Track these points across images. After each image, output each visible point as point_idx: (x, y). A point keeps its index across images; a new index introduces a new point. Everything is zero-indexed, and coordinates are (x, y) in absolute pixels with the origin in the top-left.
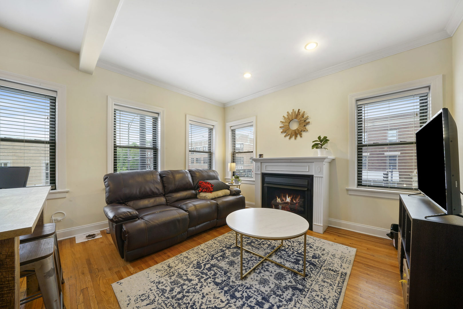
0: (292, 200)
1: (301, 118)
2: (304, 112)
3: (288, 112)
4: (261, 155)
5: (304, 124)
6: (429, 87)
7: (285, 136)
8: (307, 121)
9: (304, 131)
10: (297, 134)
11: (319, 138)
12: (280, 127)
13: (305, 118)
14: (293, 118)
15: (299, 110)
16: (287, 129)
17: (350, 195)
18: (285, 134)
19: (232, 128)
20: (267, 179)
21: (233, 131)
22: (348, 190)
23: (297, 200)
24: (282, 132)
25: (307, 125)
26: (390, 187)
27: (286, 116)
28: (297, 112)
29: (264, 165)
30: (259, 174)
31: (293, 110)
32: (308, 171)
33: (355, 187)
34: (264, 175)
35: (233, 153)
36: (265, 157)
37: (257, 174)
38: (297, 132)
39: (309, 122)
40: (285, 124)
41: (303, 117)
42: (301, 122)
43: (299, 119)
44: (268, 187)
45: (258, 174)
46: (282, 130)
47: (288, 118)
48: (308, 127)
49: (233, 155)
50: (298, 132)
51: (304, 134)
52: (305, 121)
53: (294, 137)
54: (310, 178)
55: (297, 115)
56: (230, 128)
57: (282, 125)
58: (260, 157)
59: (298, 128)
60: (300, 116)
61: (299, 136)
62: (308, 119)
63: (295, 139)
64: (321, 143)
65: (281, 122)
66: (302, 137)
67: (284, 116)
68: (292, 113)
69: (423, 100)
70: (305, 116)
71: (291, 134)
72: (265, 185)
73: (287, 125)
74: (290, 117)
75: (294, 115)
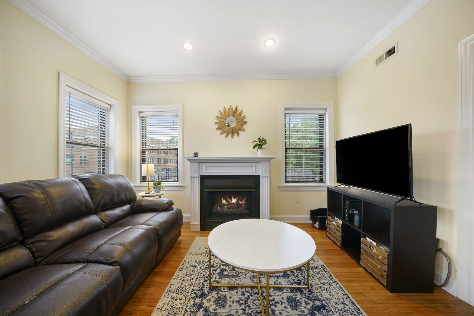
0: (237, 201)
1: (238, 116)
2: (242, 110)
3: (224, 107)
4: (196, 154)
5: (241, 123)
6: (326, 109)
7: (221, 134)
8: (244, 120)
9: (242, 130)
10: (234, 132)
11: (259, 138)
12: (215, 123)
13: (243, 117)
14: (230, 114)
15: (237, 107)
16: (224, 126)
17: (281, 191)
18: (220, 131)
19: (142, 114)
20: (207, 183)
21: (143, 120)
22: (280, 187)
24: (217, 129)
25: (244, 124)
26: (305, 182)
27: (222, 111)
28: (234, 109)
29: (204, 166)
30: (197, 177)
31: (231, 106)
32: (255, 171)
33: (284, 184)
34: (203, 179)
35: (143, 150)
36: (200, 156)
37: (193, 177)
38: (234, 131)
39: (246, 122)
40: (221, 120)
41: (241, 116)
42: (239, 120)
43: (237, 117)
44: (208, 192)
45: (195, 177)
46: (217, 126)
47: (225, 114)
48: (245, 127)
49: (143, 152)
50: (236, 131)
51: (241, 133)
52: (242, 120)
53: (230, 135)
54: (256, 179)
55: (234, 112)
56: (138, 113)
57: (217, 121)
58: (195, 156)
59: (236, 127)
60: (237, 115)
61: (236, 135)
62: (245, 118)
63: (232, 137)
64: (260, 144)
65: (216, 116)
66: (238, 136)
67: (220, 111)
68: (229, 109)
69: (321, 118)
70: (243, 115)
71: (228, 131)
72: (206, 190)
73: (223, 121)
74: (227, 113)
75: (231, 111)
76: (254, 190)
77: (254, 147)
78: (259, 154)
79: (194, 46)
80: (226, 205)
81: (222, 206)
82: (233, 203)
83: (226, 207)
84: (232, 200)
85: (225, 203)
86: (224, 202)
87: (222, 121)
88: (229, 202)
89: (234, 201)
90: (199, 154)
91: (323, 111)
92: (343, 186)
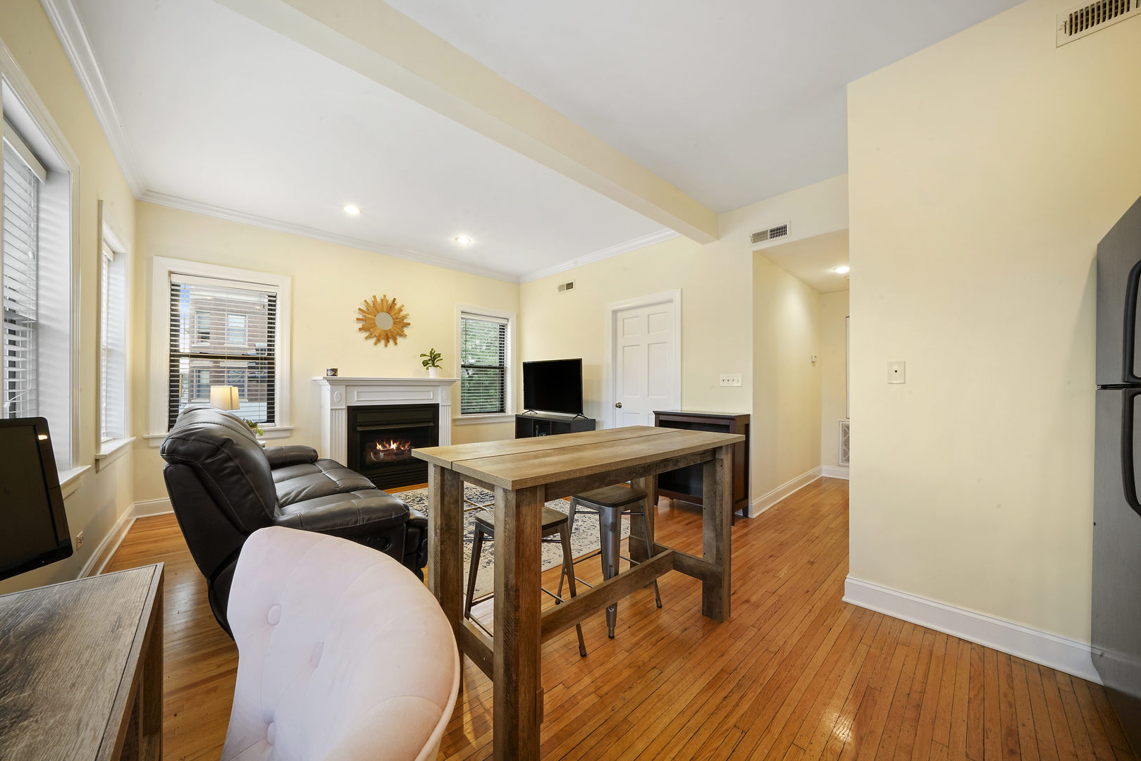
0: (398, 448)
1: (397, 313)
2: (403, 306)
3: (374, 297)
4: (335, 371)
5: (401, 325)
6: (508, 319)
7: (366, 338)
8: (405, 321)
9: (401, 335)
10: (388, 337)
11: (430, 351)
12: (358, 319)
13: (403, 316)
14: (383, 308)
15: (395, 299)
16: (371, 325)
17: (457, 426)
18: (366, 334)
20: (360, 418)
22: (455, 421)
23: (406, 447)
24: (360, 329)
25: (405, 327)
26: (484, 412)
27: (370, 302)
28: (390, 302)
29: (354, 391)
30: (342, 409)
31: (385, 296)
32: (432, 397)
33: (460, 416)
34: (354, 412)
35: (172, 356)
36: (340, 375)
37: (336, 409)
38: (389, 334)
39: (409, 324)
40: (367, 316)
41: (400, 313)
42: (397, 320)
43: (394, 314)
44: (362, 432)
45: (339, 409)
46: (360, 325)
47: (374, 307)
48: (406, 331)
49: (172, 361)
50: (392, 336)
51: (399, 340)
52: (402, 320)
53: (383, 342)
54: (434, 408)
55: (390, 307)
56: (165, 274)
57: (361, 317)
58: (334, 375)
59: (392, 329)
60: (394, 312)
61: (391, 342)
62: (407, 318)
63: (385, 346)
64: (433, 360)
65: (359, 309)
66: (396, 344)
67: (365, 301)
68: (382, 300)
69: (502, 329)
70: (402, 313)
71: (380, 336)
72: (359, 429)
73: (372, 319)
74: (378, 307)
75: (385, 304)
76: (432, 424)
77: (425, 363)
78: (432, 374)
79: (361, 212)
80: (382, 451)
81: (377, 452)
82: (393, 449)
83: (382, 454)
84: (390, 445)
85: (381, 449)
86: (379, 447)
87: (368, 318)
88: (386, 447)
89: (394, 446)
90: (338, 372)
91: (504, 322)
92: (529, 413)
